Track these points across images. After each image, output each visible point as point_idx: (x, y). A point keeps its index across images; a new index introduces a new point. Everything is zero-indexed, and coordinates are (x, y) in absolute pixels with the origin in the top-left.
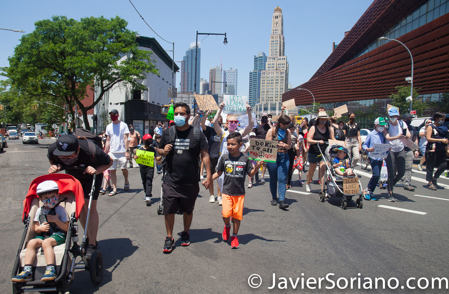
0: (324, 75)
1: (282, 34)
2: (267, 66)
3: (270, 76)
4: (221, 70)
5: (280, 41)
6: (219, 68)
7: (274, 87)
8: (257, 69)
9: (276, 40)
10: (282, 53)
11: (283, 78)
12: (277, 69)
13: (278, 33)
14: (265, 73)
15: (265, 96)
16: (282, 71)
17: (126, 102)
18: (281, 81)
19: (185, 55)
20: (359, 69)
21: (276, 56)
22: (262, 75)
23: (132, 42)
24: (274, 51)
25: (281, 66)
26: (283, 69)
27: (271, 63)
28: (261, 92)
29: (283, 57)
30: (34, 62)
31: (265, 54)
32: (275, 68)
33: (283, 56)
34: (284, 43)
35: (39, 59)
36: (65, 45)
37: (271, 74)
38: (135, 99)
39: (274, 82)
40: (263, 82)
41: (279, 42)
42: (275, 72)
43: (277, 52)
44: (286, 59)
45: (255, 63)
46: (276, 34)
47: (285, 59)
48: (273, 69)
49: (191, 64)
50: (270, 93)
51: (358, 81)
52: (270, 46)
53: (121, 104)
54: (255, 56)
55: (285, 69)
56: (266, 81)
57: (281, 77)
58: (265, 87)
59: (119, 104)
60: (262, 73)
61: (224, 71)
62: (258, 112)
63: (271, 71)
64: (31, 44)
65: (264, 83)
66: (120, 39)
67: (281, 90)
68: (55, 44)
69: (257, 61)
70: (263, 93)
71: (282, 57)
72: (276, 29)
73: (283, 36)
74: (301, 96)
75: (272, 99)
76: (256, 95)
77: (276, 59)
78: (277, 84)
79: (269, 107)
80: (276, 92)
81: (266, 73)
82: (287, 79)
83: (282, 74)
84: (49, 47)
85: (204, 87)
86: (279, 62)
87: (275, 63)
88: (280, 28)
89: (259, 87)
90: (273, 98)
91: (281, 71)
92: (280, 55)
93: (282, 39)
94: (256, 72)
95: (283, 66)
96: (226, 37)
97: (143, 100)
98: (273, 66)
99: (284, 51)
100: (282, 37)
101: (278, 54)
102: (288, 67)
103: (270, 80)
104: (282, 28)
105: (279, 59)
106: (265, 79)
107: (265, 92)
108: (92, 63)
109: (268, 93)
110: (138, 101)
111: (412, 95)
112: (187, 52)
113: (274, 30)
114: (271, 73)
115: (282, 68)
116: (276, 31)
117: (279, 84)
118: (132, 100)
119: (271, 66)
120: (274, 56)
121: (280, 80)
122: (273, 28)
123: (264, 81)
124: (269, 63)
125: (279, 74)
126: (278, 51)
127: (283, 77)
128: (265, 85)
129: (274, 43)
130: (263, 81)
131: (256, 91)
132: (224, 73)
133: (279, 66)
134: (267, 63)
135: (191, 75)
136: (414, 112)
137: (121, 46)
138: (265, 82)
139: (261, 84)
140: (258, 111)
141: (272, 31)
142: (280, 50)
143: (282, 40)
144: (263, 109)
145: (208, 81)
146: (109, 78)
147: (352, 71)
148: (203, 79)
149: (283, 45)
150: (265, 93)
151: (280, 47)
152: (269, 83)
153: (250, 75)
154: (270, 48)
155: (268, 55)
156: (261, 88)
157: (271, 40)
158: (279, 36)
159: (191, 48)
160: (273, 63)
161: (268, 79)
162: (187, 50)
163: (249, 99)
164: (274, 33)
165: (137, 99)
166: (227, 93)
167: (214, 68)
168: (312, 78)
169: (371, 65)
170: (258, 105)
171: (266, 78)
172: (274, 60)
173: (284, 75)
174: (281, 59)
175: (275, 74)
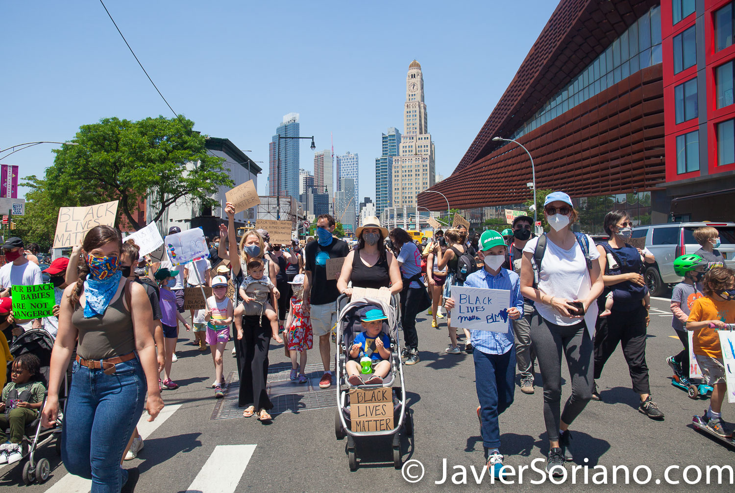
0: (468, 169)
1: (423, 100)
2: (401, 150)
3: (407, 165)
4: (332, 156)
5: (420, 112)
6: (328, 153)
7: (413, 182)
8: (386, 154)
9: (414, 109)
10: (423, 129)
11: (426, 168)
12: (416, 154)
13: (416, 100)
14: (398, 160)
15: (400, 195)
16: (425, 157)
17: (192, 219)
18: (424, 171)
19: (275, 134)
20: (502, 164)
21: (415, 134)
22: (394, 163)
23: (201, 148)
24: (411, 126)
25: (423, 149)
26: (426, 153)
27: (407, 145)
28: (393, 189)
29: (426, 136)
30: (79, 174)
31: (398, 131)
32: (414, 152)
33: (425, 134)
34: (426, 114)
35: (86, 169)
36: (120, 154)
37: (407, 162)
38: (205, 216)
39: (414, 173)
40: (396, 174)
41: (418, 113)
42: (414, 159)
43: (416, 129)
44: (429, 138)
45: (383, 145)
46: (413, 100)
47: (427, 138)
48: (410, 153)
49: (285, 147)
50: (407, 191)
51: (502, 180)
52: (405, 119)
53: (186, 221)
54: (383, 134)
55: (429, 154)
56: (400, 172)
57: (424, 166)
58: (400, 182)
59: (183, 221)
60: (394, 160)
61: (337, 157)
62: (388, 221)
63: (407, 157)
64: (78, 153)
65: (398, 176)
66: (186, 146)
67: (424, 186)
68: (108, 152)
69: (386, 142)
70: (396, 191)
71: (423, 136)
72: (413, 93)
73: (424, 104)
74: (452, 192)
75: (410, 200)
76: (386, 194)
77: (415, 138)
78: (417, 177)
79: (405, 212)
80: (416, 189)
81: (400, 159)
82: (432, 169)
83: (424, 161)
84: (101, 156)
85: (307, 182)
86: (419, 143)
87: (413, 144)
88: (419, 92)
89: (391, 182)
90: (412, 197)
91: (423, 157)
92: (421, 133)
93: (423, 108)
94: (386, 159)
95: (426, 148)
96: (313, 140)
97: (214, 216)
98: (410, 149)
99: (426, 127)
100: (422, 105)
101: (418, 130)
102: (433, 150)
103: (407, 171)
104: (423, 92)
105: (419, 138)
106: (400, 170)
107: (400, 189)
108: (154, 176)
109: (404, 191)
110: (207, 217)
111: (535, 203)
112: (278, 130)
113: (411, 96)
114: (407, 159)
115: (425, 151)
116: (413, 97)
117: (421, 177)
118: (200, 217)
119: (407, 149)
120: (412, 134)
121: (421, 171)
122: (408, 92)
123: (398, 172)
124: (404, 145)
125: (420, 161)
126: (418, 126)
127: (426, 166)
128: (400, 178)
129: (411, 114)
130: (395, 172)
131: (386, 188)
132: (337, 160)
133: (420, 149)
134: (401, 145)
135: (285, 164)
136: (539, 223)
137: (188, 154)
138: (400, 174)
139: (393, 176)
140: (389, 219)
141: (408, 97)
142: (420, 125)
143: (423, 110)
144: (395, 216)
145: (312, 174)
146: (172, 191)
147: (495, 166)
148: (304, 170)
149: (425, 117)
150: (400, 191)
151: (420, 121)
152: (406, 175)
153: (376, 164)
154: (405, 123)
155: (403, 132)
156: (393, 183)
157: (406, 109)
158: (417, 103)
159: (284, 122)
160: (410, 144)
161: (404, 169)
162: (279, 126)
163: (377, 201)
164: (411, 99)
165: (207, 216)
166: (343, 191)
167: (321, 153)
168: (454, 173)
169: (514, 160)
170: (389, 210)
171: (400, 167)
172: (411, 140)
173: (428, 163)
174: (422, 138)
175: (414, 162)
